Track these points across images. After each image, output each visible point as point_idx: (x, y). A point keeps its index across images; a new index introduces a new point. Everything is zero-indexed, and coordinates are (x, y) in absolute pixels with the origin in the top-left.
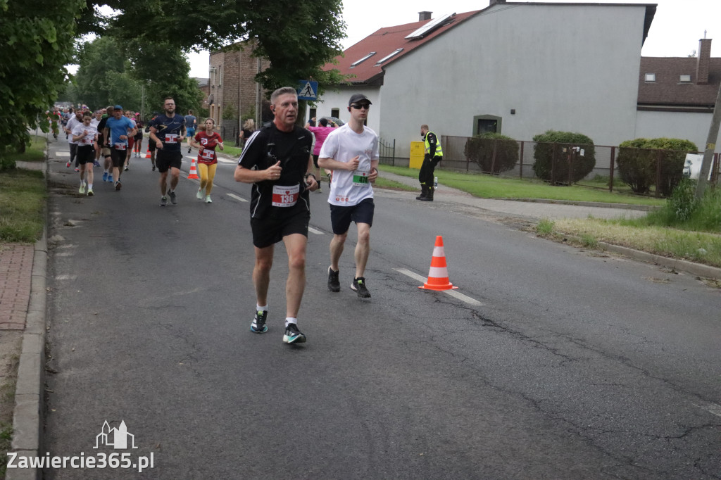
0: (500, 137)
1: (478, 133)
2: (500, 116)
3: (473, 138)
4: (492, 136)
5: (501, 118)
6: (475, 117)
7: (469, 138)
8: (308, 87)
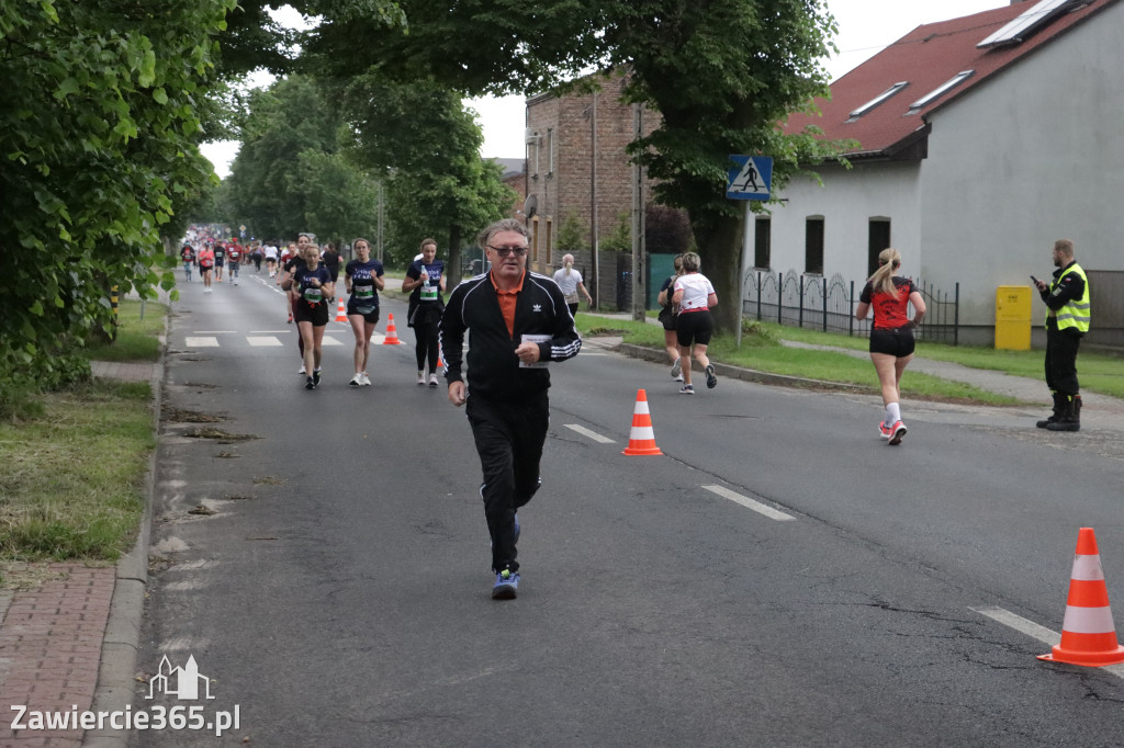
8: (751, 171)
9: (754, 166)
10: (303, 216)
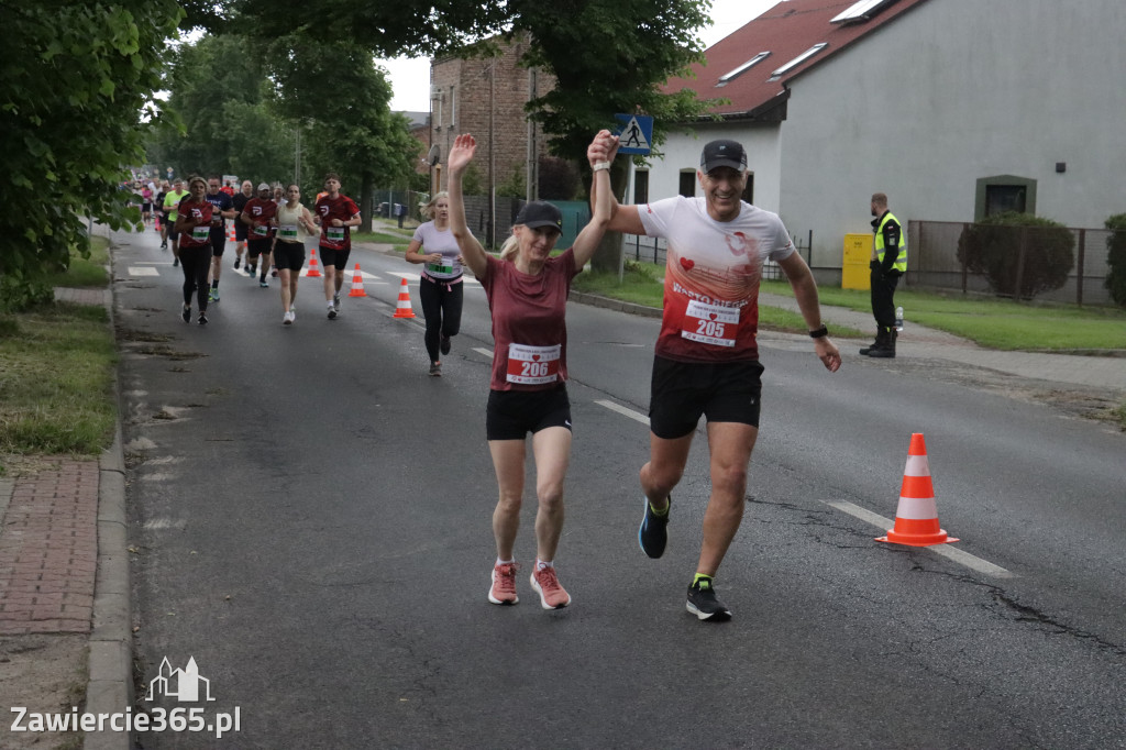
0: (1034, 222)
1: (987, 214)
2: (1032, 176)
3: (975, 225)
4: (1014, 220)
5: (1034, 182)
6: (979, 181)
7: (966, 225)
8: (634, 129)
9: (637, 124)
10: (227, 161)
